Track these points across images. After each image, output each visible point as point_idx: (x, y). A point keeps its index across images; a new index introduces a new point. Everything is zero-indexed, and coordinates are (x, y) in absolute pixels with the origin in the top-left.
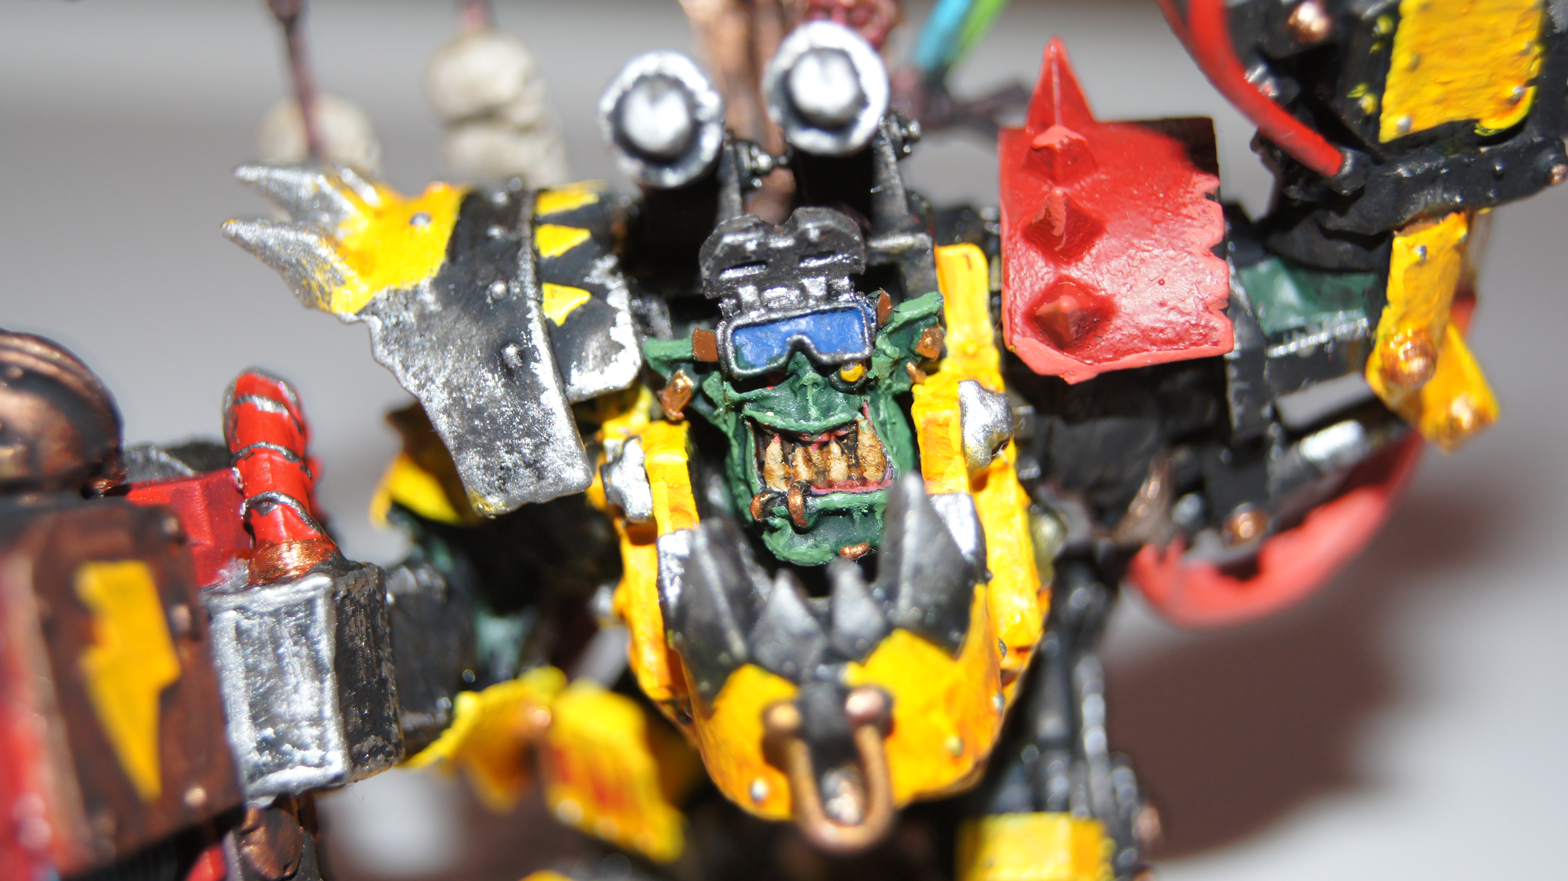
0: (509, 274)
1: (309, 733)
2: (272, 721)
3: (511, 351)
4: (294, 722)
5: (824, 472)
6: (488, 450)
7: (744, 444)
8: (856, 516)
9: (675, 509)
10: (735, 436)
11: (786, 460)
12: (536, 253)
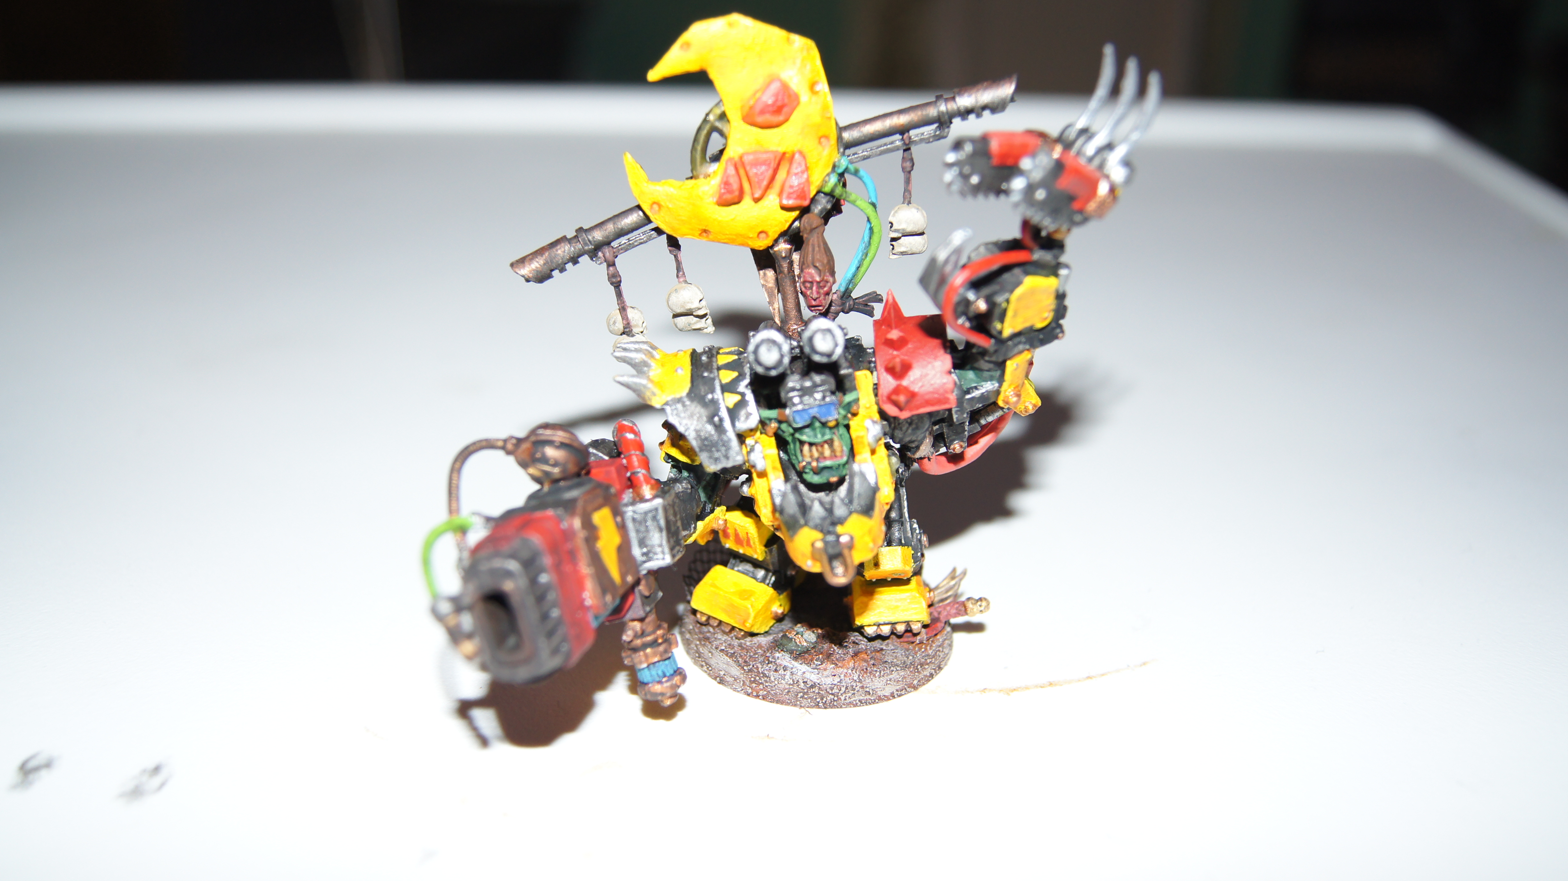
0: (713, 391)
1: (659, 550)
2: (646, 546)
3: (716, 419)
4: (653, 546)
5: (822, 453)
6: (710, 451)
7: (795, 444)
8: (834, 468)
9: (774, 468)
10: (792, 441)
11: (810, 451)
12: (720, 381)
